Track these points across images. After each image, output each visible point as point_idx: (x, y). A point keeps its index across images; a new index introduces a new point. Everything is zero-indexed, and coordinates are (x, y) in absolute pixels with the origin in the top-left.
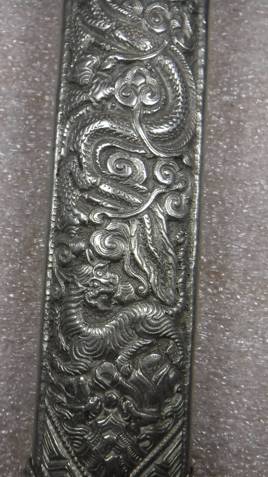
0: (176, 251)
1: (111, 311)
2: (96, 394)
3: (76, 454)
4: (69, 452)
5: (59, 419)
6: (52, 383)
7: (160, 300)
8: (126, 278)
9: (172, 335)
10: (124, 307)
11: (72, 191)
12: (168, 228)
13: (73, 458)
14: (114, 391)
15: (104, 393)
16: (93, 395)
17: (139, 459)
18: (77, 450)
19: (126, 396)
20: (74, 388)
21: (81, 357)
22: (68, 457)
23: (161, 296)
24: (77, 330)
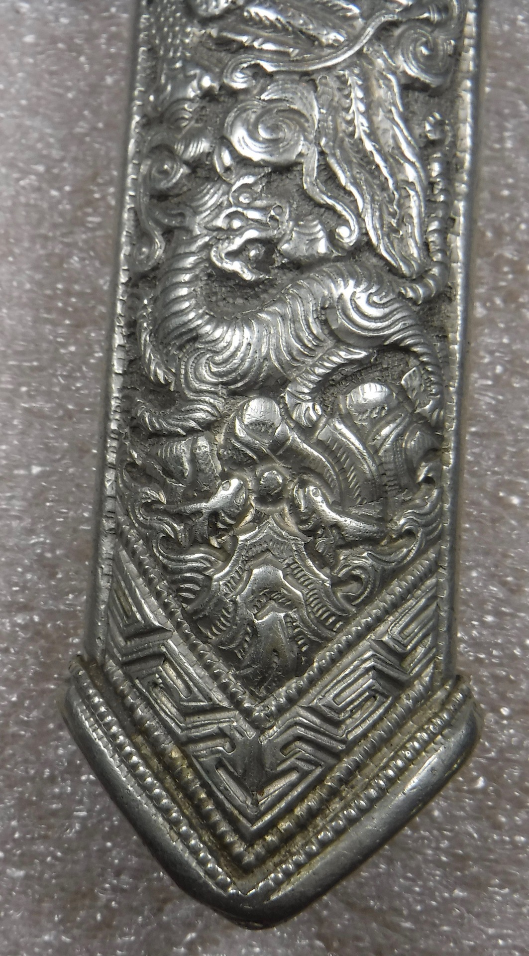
0: (425, 160)
1: (271, 284)
2: (237, 473)
3: (188, 616)
4: (171, 615)
5: (147, 541)
6: (133, 464)
7: (388, 263)
8: (307, 208)
9: (415, 345)
10: (302, 273)
11: (184, 26)
12: (406, 105)
13: (178, 626)
14: (279, 465)
15: (253, 470)
16: (226, 477)
17: (334, 623)
18: (188, 608)
19: (305, 477)
20: (182, 464)
21: (201, 392)
22: (169, 625)
23: (389, 253)
24: (191, 330)
